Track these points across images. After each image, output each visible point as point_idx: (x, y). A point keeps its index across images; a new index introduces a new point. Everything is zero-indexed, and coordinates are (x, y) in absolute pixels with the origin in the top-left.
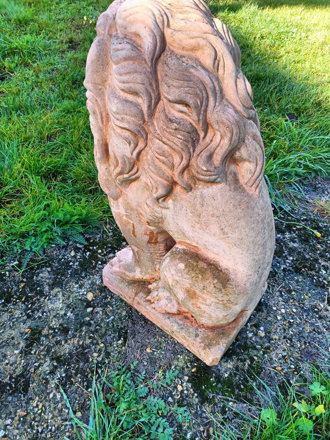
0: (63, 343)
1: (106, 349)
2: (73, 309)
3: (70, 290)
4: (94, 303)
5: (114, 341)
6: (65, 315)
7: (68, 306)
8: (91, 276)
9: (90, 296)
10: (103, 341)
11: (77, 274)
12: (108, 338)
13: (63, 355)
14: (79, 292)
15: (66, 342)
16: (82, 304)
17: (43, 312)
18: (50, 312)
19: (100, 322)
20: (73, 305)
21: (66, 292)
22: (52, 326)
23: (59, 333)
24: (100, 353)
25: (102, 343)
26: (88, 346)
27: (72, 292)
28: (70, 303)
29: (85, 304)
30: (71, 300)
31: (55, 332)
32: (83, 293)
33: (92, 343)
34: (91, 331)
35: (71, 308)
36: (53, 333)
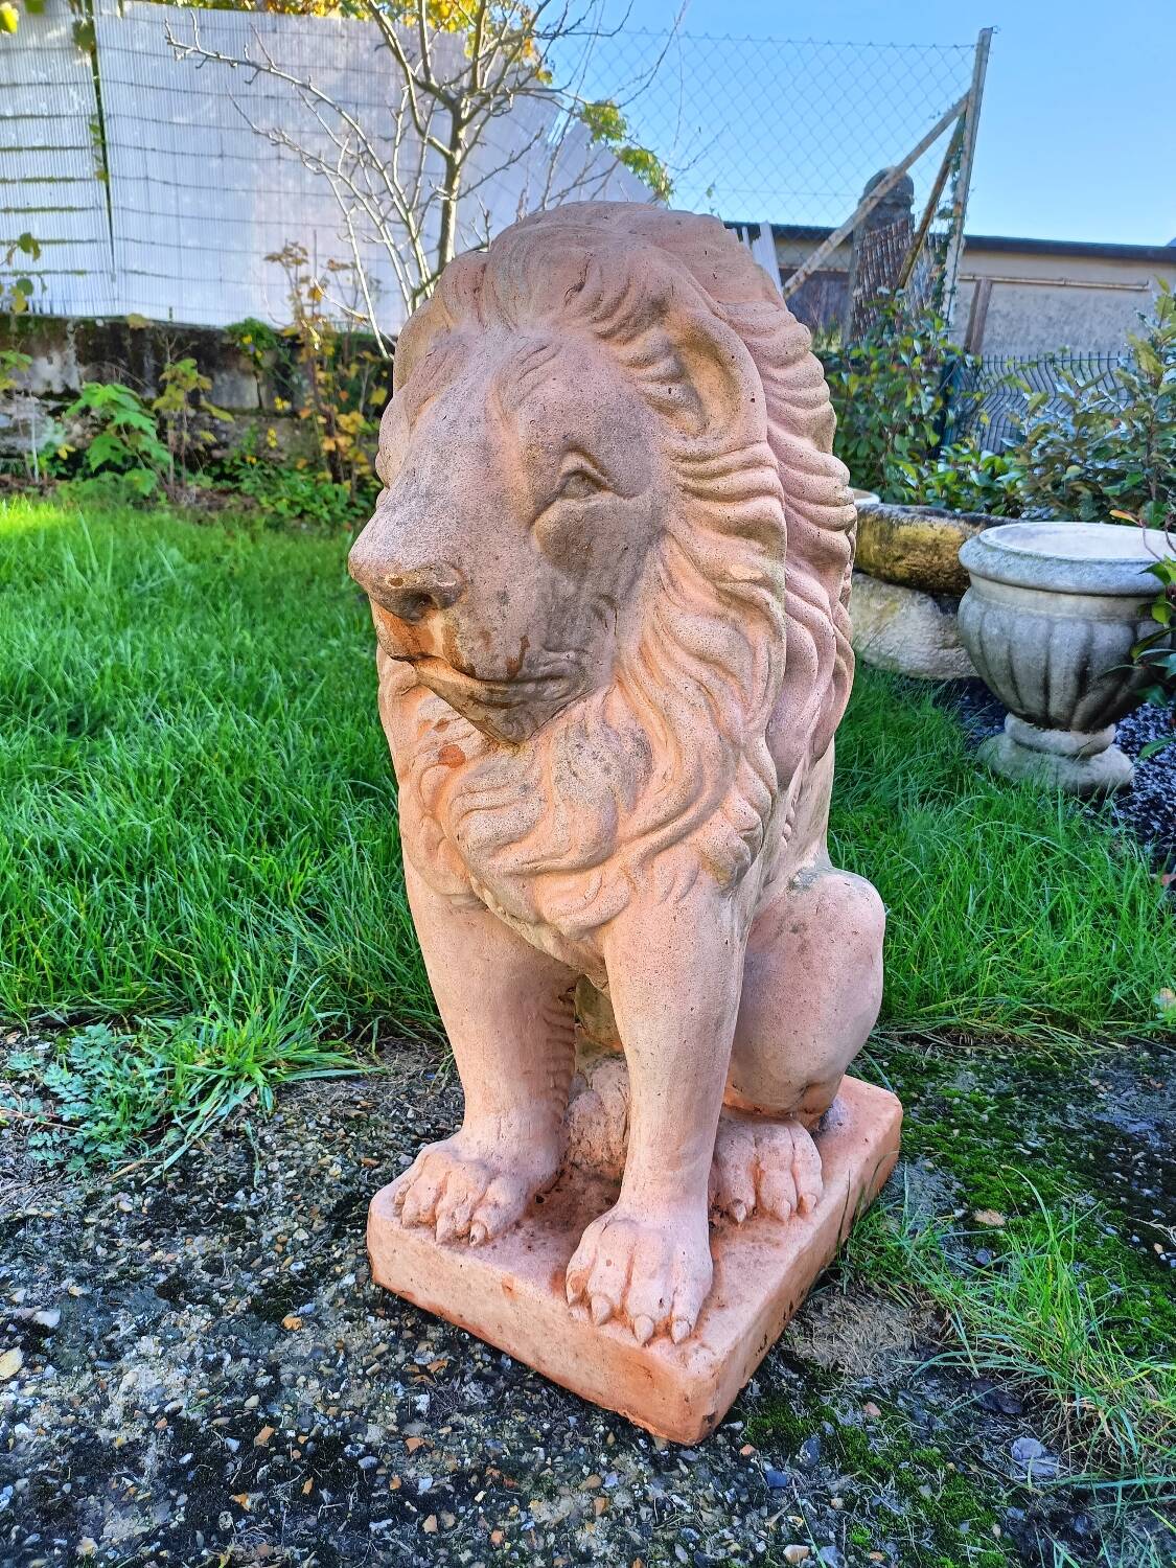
0: (199, 1263)
1: (86, 1211)
2: (102, 1336)
3: (64, 1414)
4: (13, 1335)
5: (48, 1219)
6: (141, 1332)
7: (114, 1355)
9: (7, 1364)
10: (77, 1231)
12: (57, 1231)
13: (216, 1231)
14: (35, 1395)
15: (189, 1265)
16: (58, 1342)
17: (213, 1367)
18: (191, 1359)
19: (47, 1276)
20: (93, 1354)
21: (85, 1410)
22: (208, 1316)
23: (197, 1288)
24: (112, 1207)
25: (85, 1226)
26: (132, 1233)
27: (60, 1404)
28: (98, 1363)
29: (47, 1343)
30: (89, 1374)
31: (209, 1295)
32: (22, 1386)
33: (115, 1235)
34: (94, 1260)
35: (110, 1344)
36: (216, 1296)
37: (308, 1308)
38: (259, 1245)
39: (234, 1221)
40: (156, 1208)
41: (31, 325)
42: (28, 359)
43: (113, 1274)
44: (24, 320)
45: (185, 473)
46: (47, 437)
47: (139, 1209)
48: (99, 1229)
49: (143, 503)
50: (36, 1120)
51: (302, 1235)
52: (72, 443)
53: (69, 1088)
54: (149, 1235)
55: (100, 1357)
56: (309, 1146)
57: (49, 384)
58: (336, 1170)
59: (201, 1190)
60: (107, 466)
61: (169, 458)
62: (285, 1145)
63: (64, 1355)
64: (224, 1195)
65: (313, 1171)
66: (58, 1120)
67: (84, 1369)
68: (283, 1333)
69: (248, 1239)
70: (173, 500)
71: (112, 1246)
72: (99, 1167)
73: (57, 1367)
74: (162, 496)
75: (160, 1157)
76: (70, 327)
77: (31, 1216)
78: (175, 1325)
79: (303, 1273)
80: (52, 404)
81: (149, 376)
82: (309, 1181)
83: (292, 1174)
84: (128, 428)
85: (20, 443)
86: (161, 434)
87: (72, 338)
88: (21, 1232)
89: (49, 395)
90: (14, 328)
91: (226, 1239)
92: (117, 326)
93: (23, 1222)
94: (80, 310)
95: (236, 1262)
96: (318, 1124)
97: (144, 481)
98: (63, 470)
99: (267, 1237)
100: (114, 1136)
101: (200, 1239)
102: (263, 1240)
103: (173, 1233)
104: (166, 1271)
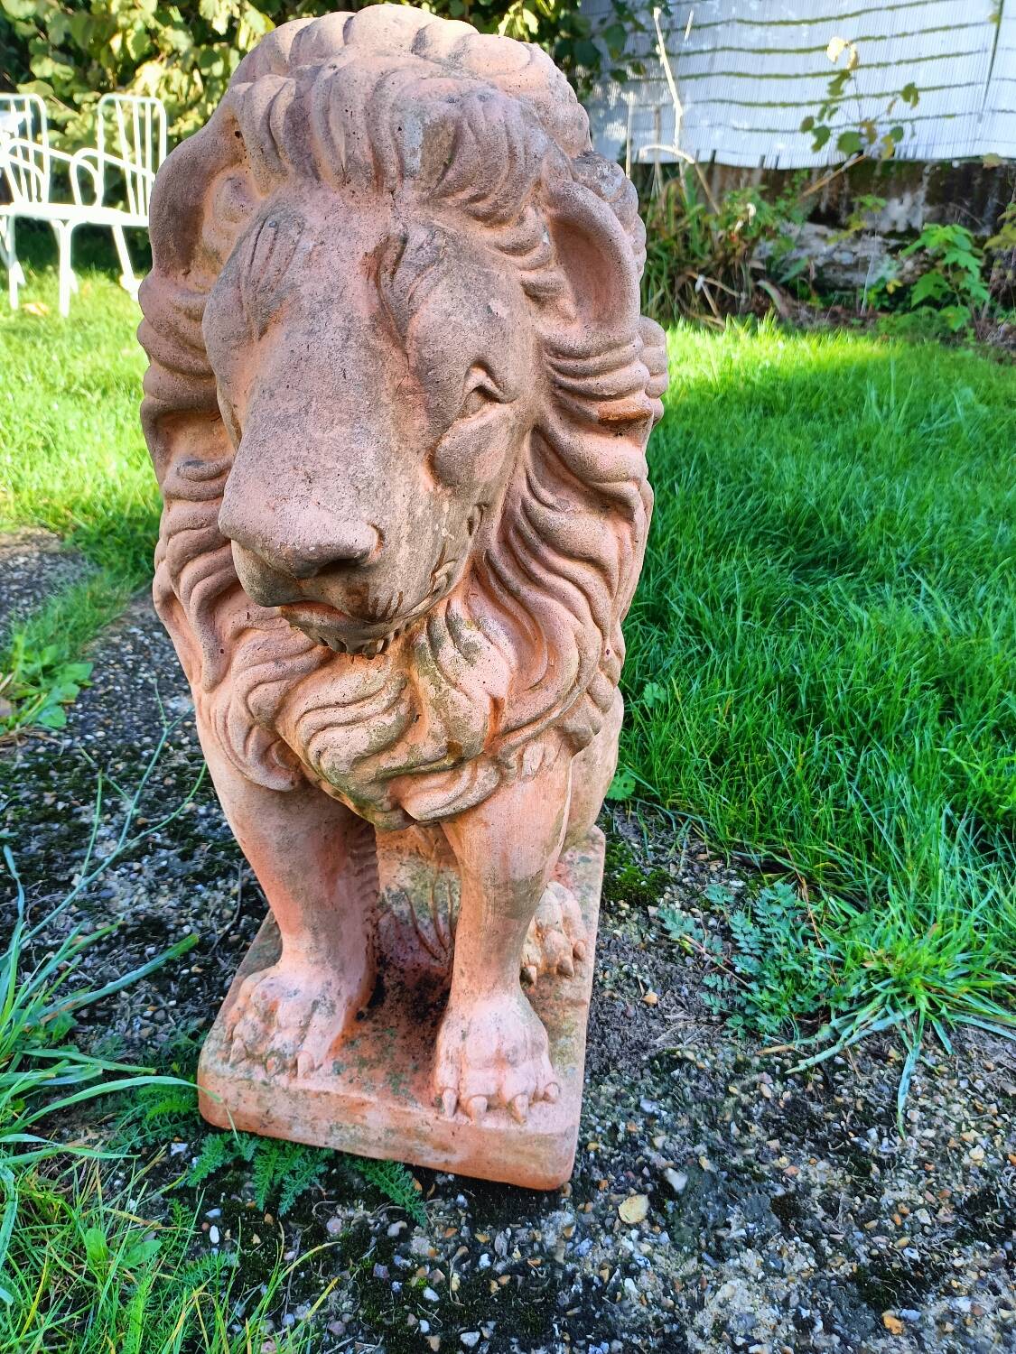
0: (817, 1192)
1: (732, 1078)
2: (715, 1227)
3: (666, 1293)
4: (646, 1180)
5: (700, 1070)
6: (748, 1243)
7: (720, 1256)
8: (560, 1259)
9: (634, 1208)
10: (720, 1095)
11: (586, 1316)
12: (704, 1087)
13: (841, 1165)
14: (649, 1256)
15: (807, 1189)
16: (678, 1212)
17: (805, 1326)
18: (785, 1304)
19: (685, 1132)
20: (703, 1243)
21: (683, 1300)
22: (812, 1262)
23: (809, 1221)
24: (754, 1085)
25: (728, 1094)
26: (766, 1122)
27: (665, 1279)
28: (704, 1255)
29: (669, 1205)
30: (694, 1261)
31: (818, 1237)
32: (640, 1238)
33: (750, 1117)
34: (727, 1136)
35: (719, 1239)
36: (824, 1242)
37: (912, 1314)
38: (878, 1205)
39: (859, 1164)
40: (793, 1105)
41: (893, 169)
42: (882, 202)
43: (738, 1161)
44: (889, 164)
45: (999, 310)
46: (880, 273)
47: (777, 1099)
48: (738, 1104)
49: (951, 339)
50: (714, 960)
51: (924, 1217)
52: (901, 279)
53: (748, 938)
54: (779, 1135)
55: (709, 1251)
56: (956, 1108)
57: (895, 223)
58: (977, 1153)
59: (838, 1109)
60: (929, 301)
61: (987, 296)
62: (930, 1095)
63: (680, 1229)
64: (857, 1125)
65: (953, 1143)
66: (731, 967)
67: (692, 1254)
68: (880, 1330)
69: (870, 1191)
70: (980, 337)
71: (745, 1129)
72: (753, 1033)
73: (671, 1237)
74: (971, 332)
75: (810, 1051)
76: (927, 170)
77: (687, 1060)
78: (780, 1253)
79: (916, 1266)
80: (893, 242)
81: (989, 214)
82: (943, 1153)
83: (930, 1133)
84: (955, 266)
85: (856, 278)
86: (985, 272)
87: (926, 179)
88: (676, 1072)
89: (893, 234)
90: (878, 172)
91: (848, 1178)
92: (973, 167)
93: (680, 1062)
94: (942, 153)
95: (852, 1211)
96: (971, 1087)
97: (956, 317)
98: (886, 303)
99: (888, 1198)
100: (773, 1010)
101: (823, 1164)
102: (883, 1200)
103: (800, 1145)
104: (786, 1185)
